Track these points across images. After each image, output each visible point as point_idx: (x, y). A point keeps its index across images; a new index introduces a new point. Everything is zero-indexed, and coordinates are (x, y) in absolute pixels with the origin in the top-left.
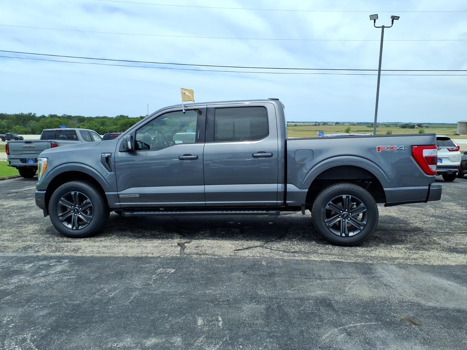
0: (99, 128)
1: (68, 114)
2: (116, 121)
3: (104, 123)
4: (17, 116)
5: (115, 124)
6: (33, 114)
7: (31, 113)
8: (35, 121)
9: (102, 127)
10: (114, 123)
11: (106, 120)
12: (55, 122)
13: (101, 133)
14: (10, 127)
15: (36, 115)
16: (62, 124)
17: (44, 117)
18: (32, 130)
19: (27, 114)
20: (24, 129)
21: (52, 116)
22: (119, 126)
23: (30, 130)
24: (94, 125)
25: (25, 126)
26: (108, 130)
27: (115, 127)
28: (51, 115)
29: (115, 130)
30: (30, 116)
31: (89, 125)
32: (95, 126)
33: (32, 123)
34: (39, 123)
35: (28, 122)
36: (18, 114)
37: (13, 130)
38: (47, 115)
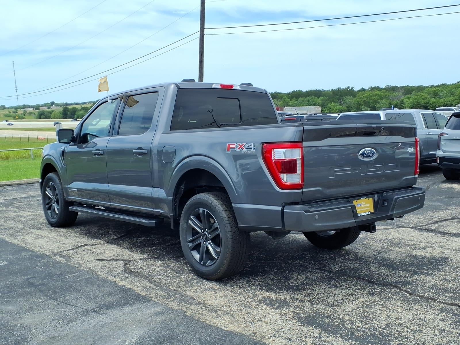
0: (429, 101)
1: (393, 85)
2: (454, 89)
3: (437, 93)
4: (333, 91)
5: (452, 94)
6: (350, 88)
7: (349, 87)
8: (351, 97)
9: (433, 100)
10: (450, 92)
11: (440, 89)
12: (373, 96)
13: (431, 108)
14: (325, 105)
15: (354, 88)
16: (382, 97)
17: (363, 90)
18: (348, 107)
19: (345, 88)
20: (339, 107)
21: (373, 89)
22: (456, 97)
23: (345, 108)
24: (423, 97)
25: (341, 103)
26: (441, 102)
27: (452, 98)
28: (372, 87)
29: (449, 103)
30: (347, 90)
31: (416, 97)
32: (424, 99)
33: (349, 99)
34: (355, 99)
35: (344, 98)
36: (335, 89)
37: (328, 108)
38: (367, 88)
